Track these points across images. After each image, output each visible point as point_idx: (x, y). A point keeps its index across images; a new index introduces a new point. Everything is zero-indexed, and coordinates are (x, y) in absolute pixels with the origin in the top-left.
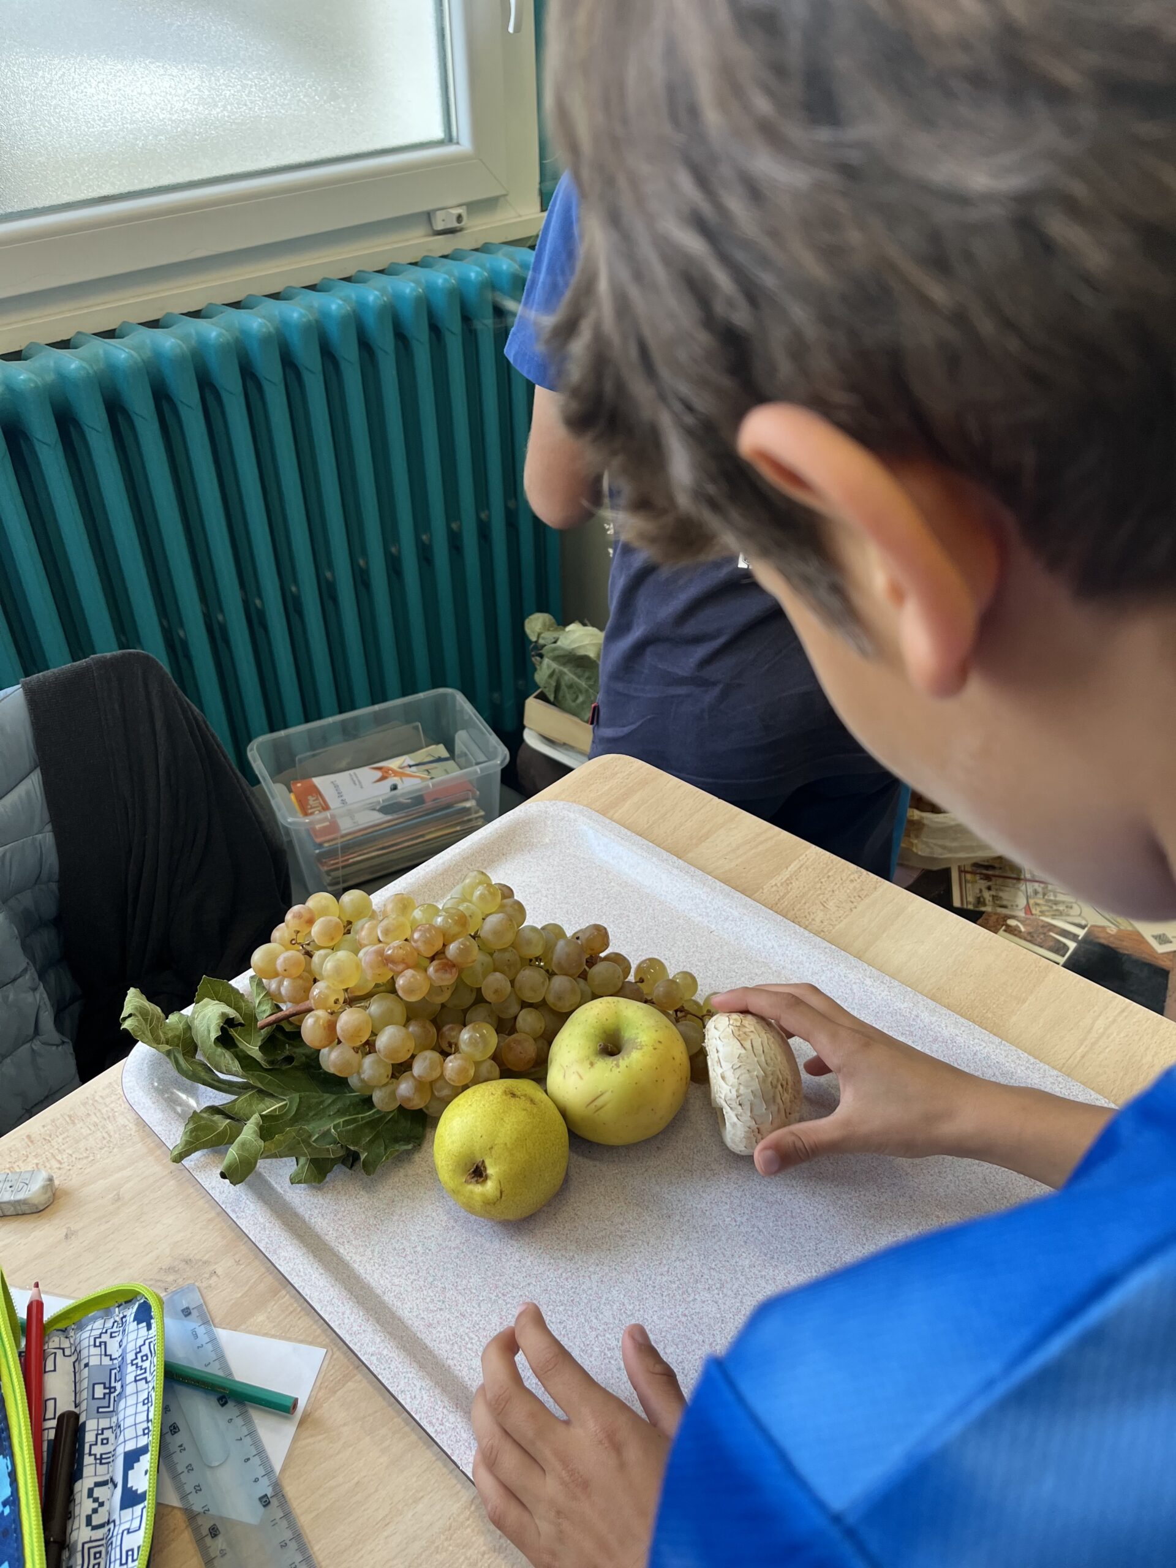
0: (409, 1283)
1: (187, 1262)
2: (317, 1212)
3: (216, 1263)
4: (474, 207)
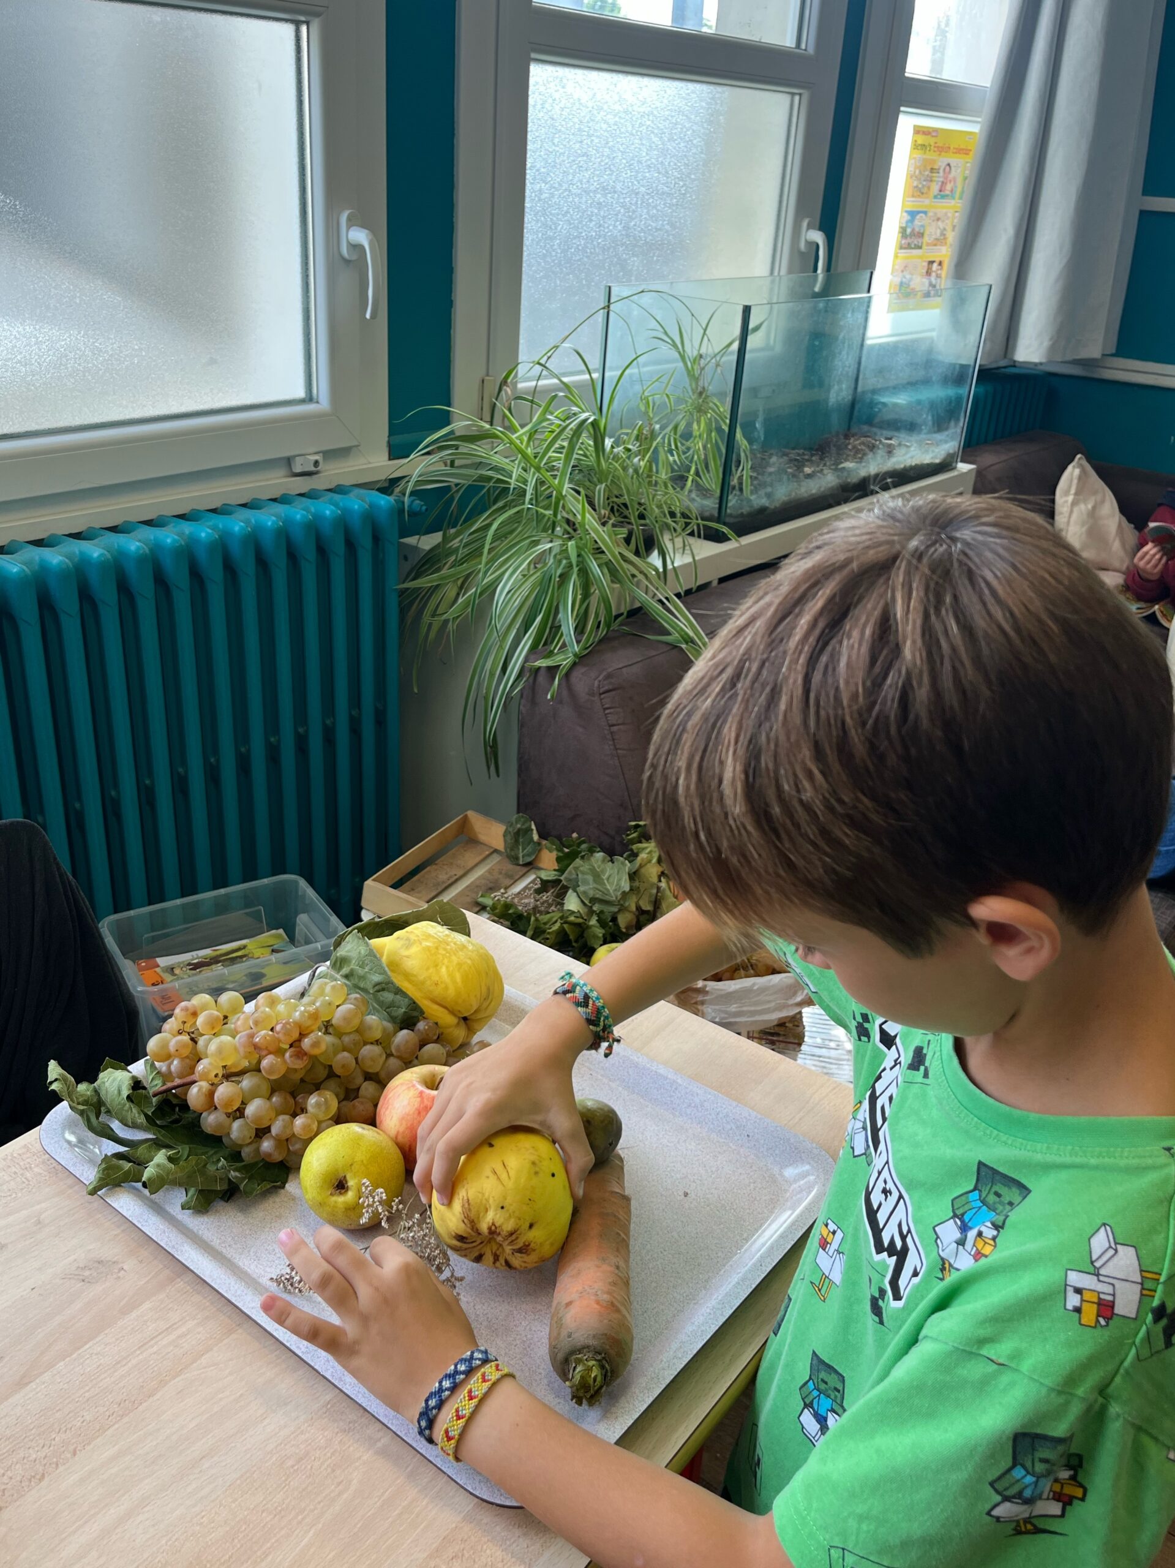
1: (100, 1262)
3: (123, 1263)
4: (329, 454)
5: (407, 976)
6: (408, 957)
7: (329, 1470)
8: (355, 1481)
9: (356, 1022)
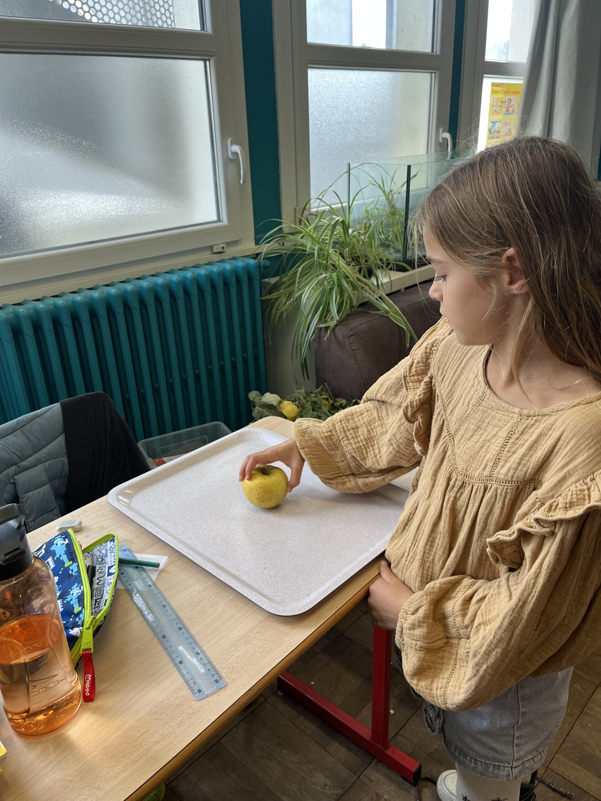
4: (229, 244)
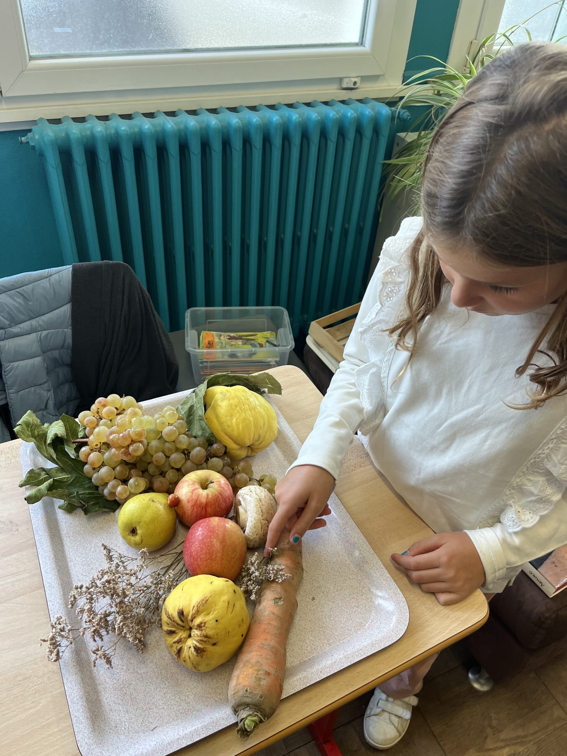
0: (81, 561)
1: (11, 522)
2: (64, 520)
3: (20, 527)
5: (217, 416)
6: (220, 406)
7: (34, 691)
8: (41, 705)
9: (173, 438)
